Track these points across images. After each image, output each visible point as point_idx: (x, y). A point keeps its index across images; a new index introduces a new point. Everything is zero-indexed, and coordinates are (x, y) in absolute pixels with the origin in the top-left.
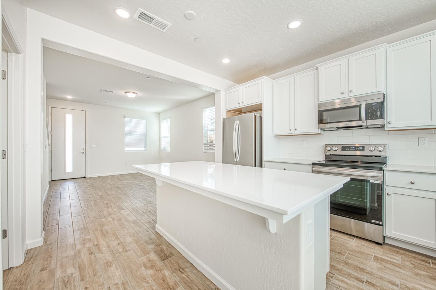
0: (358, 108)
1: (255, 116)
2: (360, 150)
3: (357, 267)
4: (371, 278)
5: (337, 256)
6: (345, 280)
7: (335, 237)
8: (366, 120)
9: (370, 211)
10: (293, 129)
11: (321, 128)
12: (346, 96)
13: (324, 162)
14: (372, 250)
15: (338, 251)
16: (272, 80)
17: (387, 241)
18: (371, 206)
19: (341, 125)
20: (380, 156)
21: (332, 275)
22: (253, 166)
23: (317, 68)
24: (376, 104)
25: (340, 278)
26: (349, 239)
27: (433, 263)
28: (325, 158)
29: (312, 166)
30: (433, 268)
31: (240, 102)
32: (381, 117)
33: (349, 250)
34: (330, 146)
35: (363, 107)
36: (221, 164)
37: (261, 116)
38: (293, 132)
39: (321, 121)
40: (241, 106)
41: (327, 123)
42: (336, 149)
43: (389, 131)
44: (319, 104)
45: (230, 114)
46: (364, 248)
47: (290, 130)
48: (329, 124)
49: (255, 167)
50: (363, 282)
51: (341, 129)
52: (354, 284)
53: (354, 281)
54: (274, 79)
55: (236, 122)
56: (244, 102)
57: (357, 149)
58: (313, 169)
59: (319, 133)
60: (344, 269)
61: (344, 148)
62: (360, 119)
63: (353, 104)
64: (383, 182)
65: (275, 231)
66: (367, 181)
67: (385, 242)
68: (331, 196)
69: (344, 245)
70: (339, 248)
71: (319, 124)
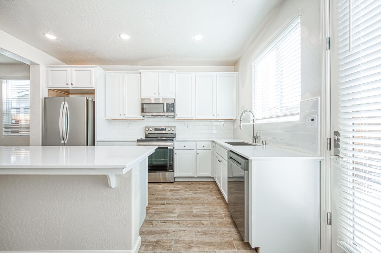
0: (163, 105)
1: (87, 101)
2: (164, 130)
3: (162, 198)
4: (168, 201)
5: (152, 197)
6: (156, 207)
7: (151, 187)
8: (167, 112)
9: (169, 166)
10: (122, 114)
11: (143, 115)
12: (157, 96)
13: (144, 139)
14: (169, 187)
15: (152, 194)
16: (105, 71)
17: (175, 180)
18: (169, 164)
19: (155, 114)
20: (173, 134)
21: (149, 208)
22: (85, 145)
23: (140, 73)
24: (171, 104)
25: (154, 207)
26: (158, 185)
27: (192, 184)
28: (145, 136)
29: (136, 142)
30: (192, 186)
31: (69, 83)
32: (173, 111)
33: (158, 191)
34: (148, 127)
35: (165, 104)
36: (41, 147)
37: (93, 100)
38: (122, 117)
39: (143, 110)
40: (70, 87)
41: (146, 112)
42: (152, 129)
43: (177, 119)
44: (141, 98)
45: (53, 93)
46: (166, 187)
47: (120, 115)
48: (147, 113)
49: (87, 146)
50: (164, 204)
51: (154, 117)
52: (160, 207)
53: (160, 206)
54: (106, 70)
55: (63, 103)
56: (74, 84)
57: (162, 130)
58: (138, 144)
59: (141, 118)
60: (156, 202)
61: (156, 129)
62: (164, 112)
63: (161, 102)
64: (174, 148)
65: (115, 186)
66: (167, 148)
67: (175, 181)
68: (148, 157)
69: (155, 190)
70: (153, 192)
71: (141, 112)
